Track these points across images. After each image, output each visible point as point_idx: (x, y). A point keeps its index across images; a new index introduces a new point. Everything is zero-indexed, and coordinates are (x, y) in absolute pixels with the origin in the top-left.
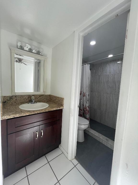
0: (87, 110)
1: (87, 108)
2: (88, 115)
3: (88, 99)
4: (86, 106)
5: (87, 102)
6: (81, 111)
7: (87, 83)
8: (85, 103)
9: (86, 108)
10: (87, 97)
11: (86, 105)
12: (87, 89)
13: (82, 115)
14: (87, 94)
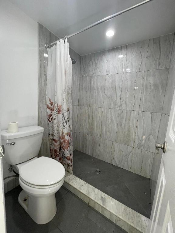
0: (64, 142)
1: (66, 138)
2: (68, 152)
3: (66, 119)
4: (63, 133)
5: (65, 125)
6: (55, 144)
7: (64, 83)
8: (61, 127)
9: (63, 138)
10: (66, 114)
11: (63, 131)
12: (64, 96)
13: (58, 150)
14: (65, 107)
